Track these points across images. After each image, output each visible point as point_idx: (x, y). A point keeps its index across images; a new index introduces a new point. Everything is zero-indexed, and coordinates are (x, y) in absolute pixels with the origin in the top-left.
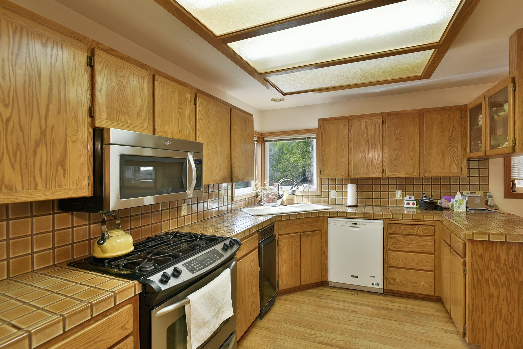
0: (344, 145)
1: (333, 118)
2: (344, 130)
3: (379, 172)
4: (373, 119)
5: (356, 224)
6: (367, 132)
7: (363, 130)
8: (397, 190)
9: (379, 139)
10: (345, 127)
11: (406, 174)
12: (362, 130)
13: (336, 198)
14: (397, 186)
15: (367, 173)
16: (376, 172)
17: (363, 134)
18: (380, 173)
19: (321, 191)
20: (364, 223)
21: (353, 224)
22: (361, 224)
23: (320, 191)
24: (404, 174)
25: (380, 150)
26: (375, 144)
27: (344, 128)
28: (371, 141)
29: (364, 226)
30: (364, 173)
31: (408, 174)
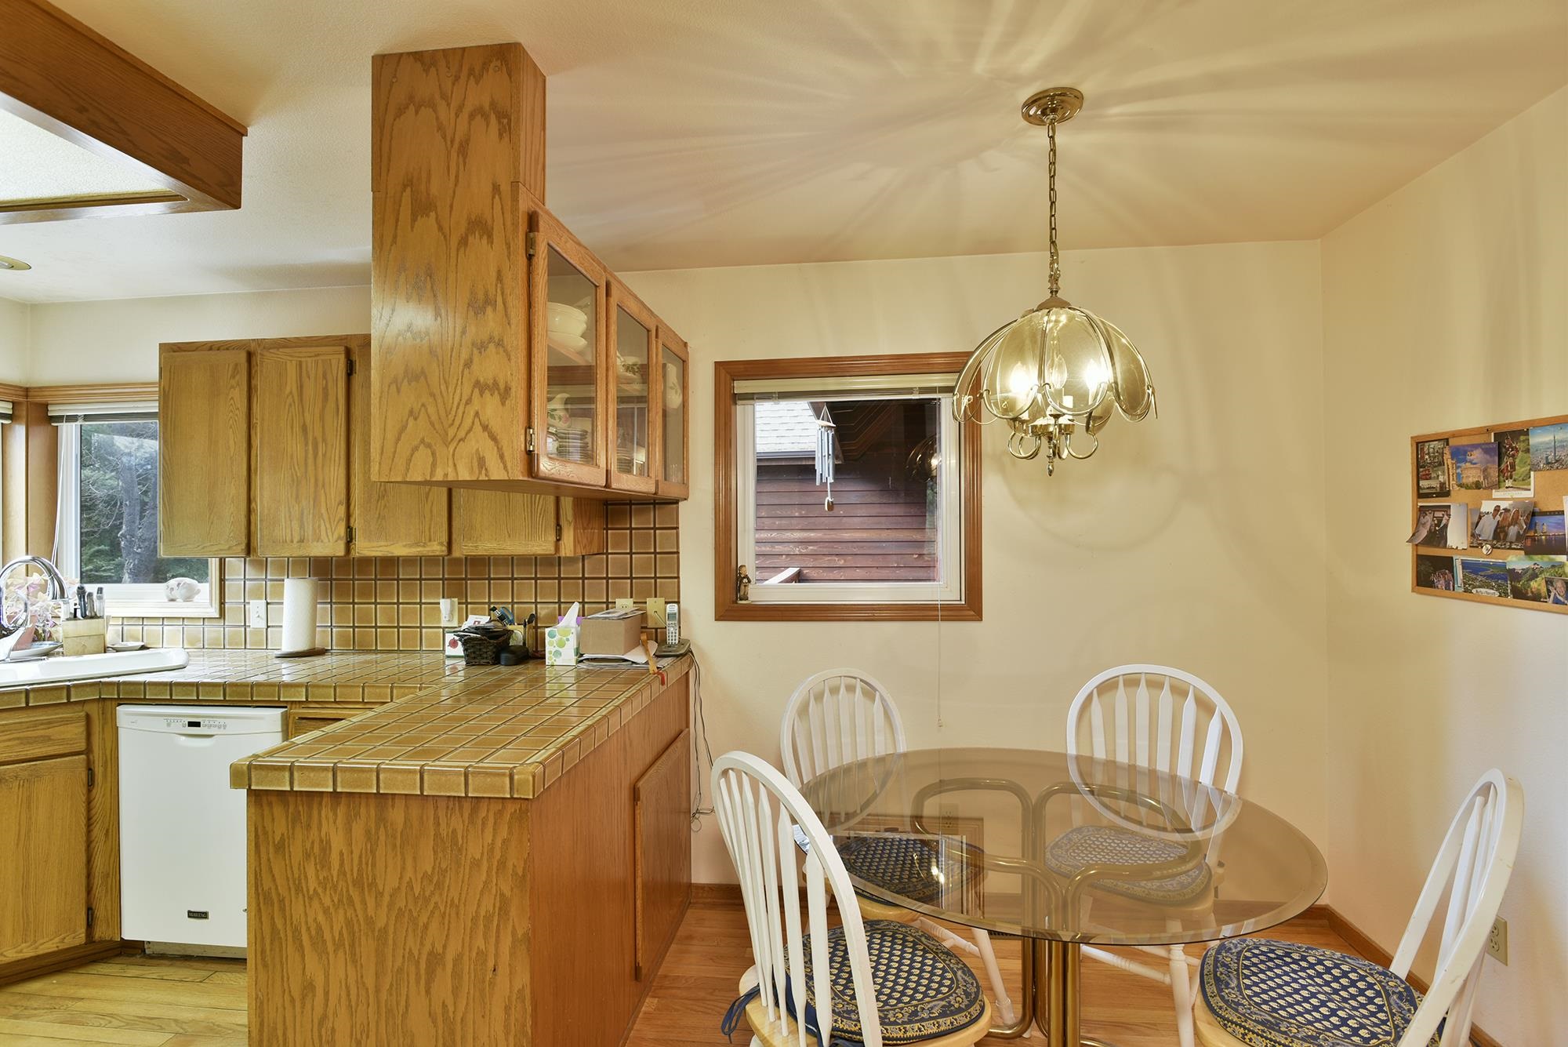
0: (231, 442)
1: (206, 343)
2: (232, 387)
3: (336, 536)
4: (318, 355)
5: (197, 724)
6: (301, 400)
7: (291, 393)
8: (443, 597)
9: (335, 424)
10: (237, 377)
11: (411, 546)
12: (288, 390)
13: (268, 627)
14: (443, 584)
15: (301, 541)
16: (326, 540)
17: (290, 405)
18: (339, 542)
19: (222, 603)
20: (222, 721)
21: (191, 724)
22: (212, 723)
23: (218, 601)
24: (405, 546)
25: (337, 465)
26: (324, 440)
27: (233, 382)
28: (313, 432)
29: (222, 731)
30: (292, 542)
31: (417, 544)
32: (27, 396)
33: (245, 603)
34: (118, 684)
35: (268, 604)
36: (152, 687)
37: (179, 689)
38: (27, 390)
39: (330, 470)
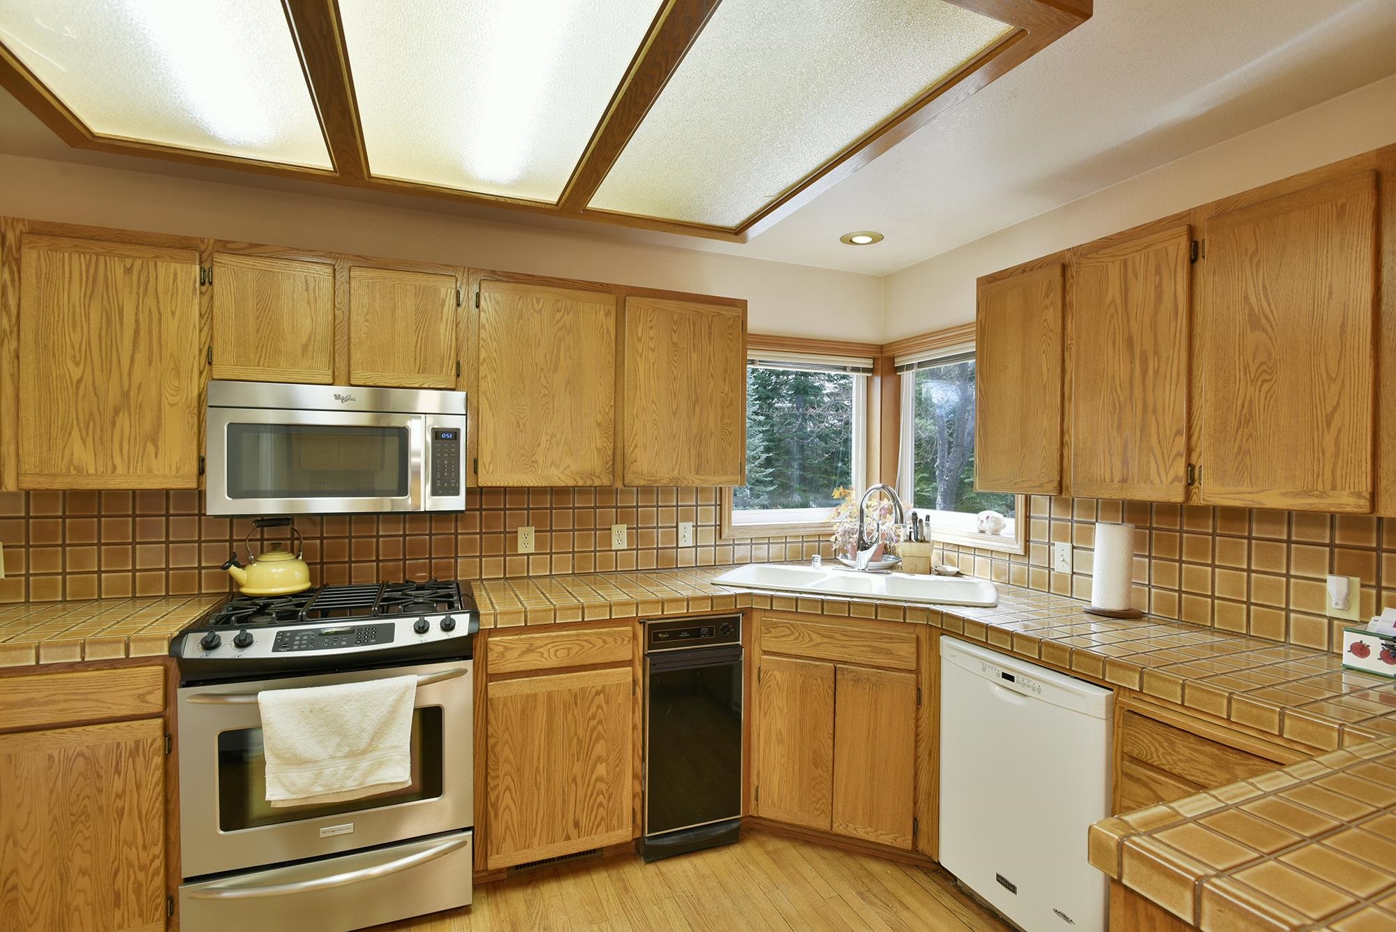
0: (1045, 369)
1: (1019, 266)
2: (1046, 307)
3: (1171, 476)
4: (1150, 245)
5: (1011, 678)
6: (1126, 308)
7: (1113, 301)
8: (1331, 572)
9: (1173, 330)
10: (1052, 295)
11: (1295, 495)
12: (1109, 298)
13: (1073, 573)
14: (1332, 553)
15: (1124, 480)
16: (1157, 481)
17: (1112, 316)
18: (1177, 484)
19: (1027, 541)
20: (1037, 684)
21: (1005, 676)
22: (1026, 681)
23: (1023, 539)
24: (1285, 494)
25: (1174, 382)
26: (1156, 353)
27: (1047, 302)
28: (1142, 345)
29: (1035, 694)
30: (1112, 481)
31: (1307, 493)
32: (882, 352)
33: (1050, 544)
34: (942, 614)
35: (1073, 547)
36: (970, 626)
37: (995, 634)
38: (882, 347)
39: (1164, 391)
